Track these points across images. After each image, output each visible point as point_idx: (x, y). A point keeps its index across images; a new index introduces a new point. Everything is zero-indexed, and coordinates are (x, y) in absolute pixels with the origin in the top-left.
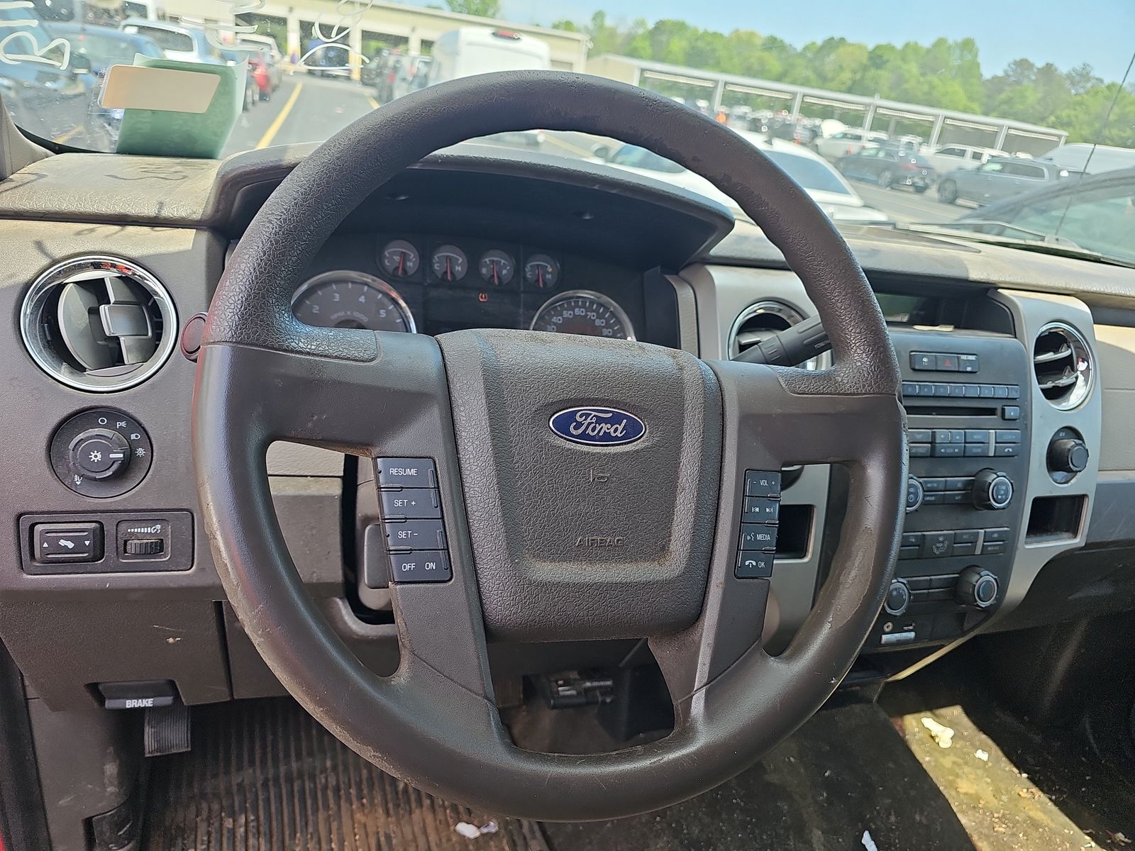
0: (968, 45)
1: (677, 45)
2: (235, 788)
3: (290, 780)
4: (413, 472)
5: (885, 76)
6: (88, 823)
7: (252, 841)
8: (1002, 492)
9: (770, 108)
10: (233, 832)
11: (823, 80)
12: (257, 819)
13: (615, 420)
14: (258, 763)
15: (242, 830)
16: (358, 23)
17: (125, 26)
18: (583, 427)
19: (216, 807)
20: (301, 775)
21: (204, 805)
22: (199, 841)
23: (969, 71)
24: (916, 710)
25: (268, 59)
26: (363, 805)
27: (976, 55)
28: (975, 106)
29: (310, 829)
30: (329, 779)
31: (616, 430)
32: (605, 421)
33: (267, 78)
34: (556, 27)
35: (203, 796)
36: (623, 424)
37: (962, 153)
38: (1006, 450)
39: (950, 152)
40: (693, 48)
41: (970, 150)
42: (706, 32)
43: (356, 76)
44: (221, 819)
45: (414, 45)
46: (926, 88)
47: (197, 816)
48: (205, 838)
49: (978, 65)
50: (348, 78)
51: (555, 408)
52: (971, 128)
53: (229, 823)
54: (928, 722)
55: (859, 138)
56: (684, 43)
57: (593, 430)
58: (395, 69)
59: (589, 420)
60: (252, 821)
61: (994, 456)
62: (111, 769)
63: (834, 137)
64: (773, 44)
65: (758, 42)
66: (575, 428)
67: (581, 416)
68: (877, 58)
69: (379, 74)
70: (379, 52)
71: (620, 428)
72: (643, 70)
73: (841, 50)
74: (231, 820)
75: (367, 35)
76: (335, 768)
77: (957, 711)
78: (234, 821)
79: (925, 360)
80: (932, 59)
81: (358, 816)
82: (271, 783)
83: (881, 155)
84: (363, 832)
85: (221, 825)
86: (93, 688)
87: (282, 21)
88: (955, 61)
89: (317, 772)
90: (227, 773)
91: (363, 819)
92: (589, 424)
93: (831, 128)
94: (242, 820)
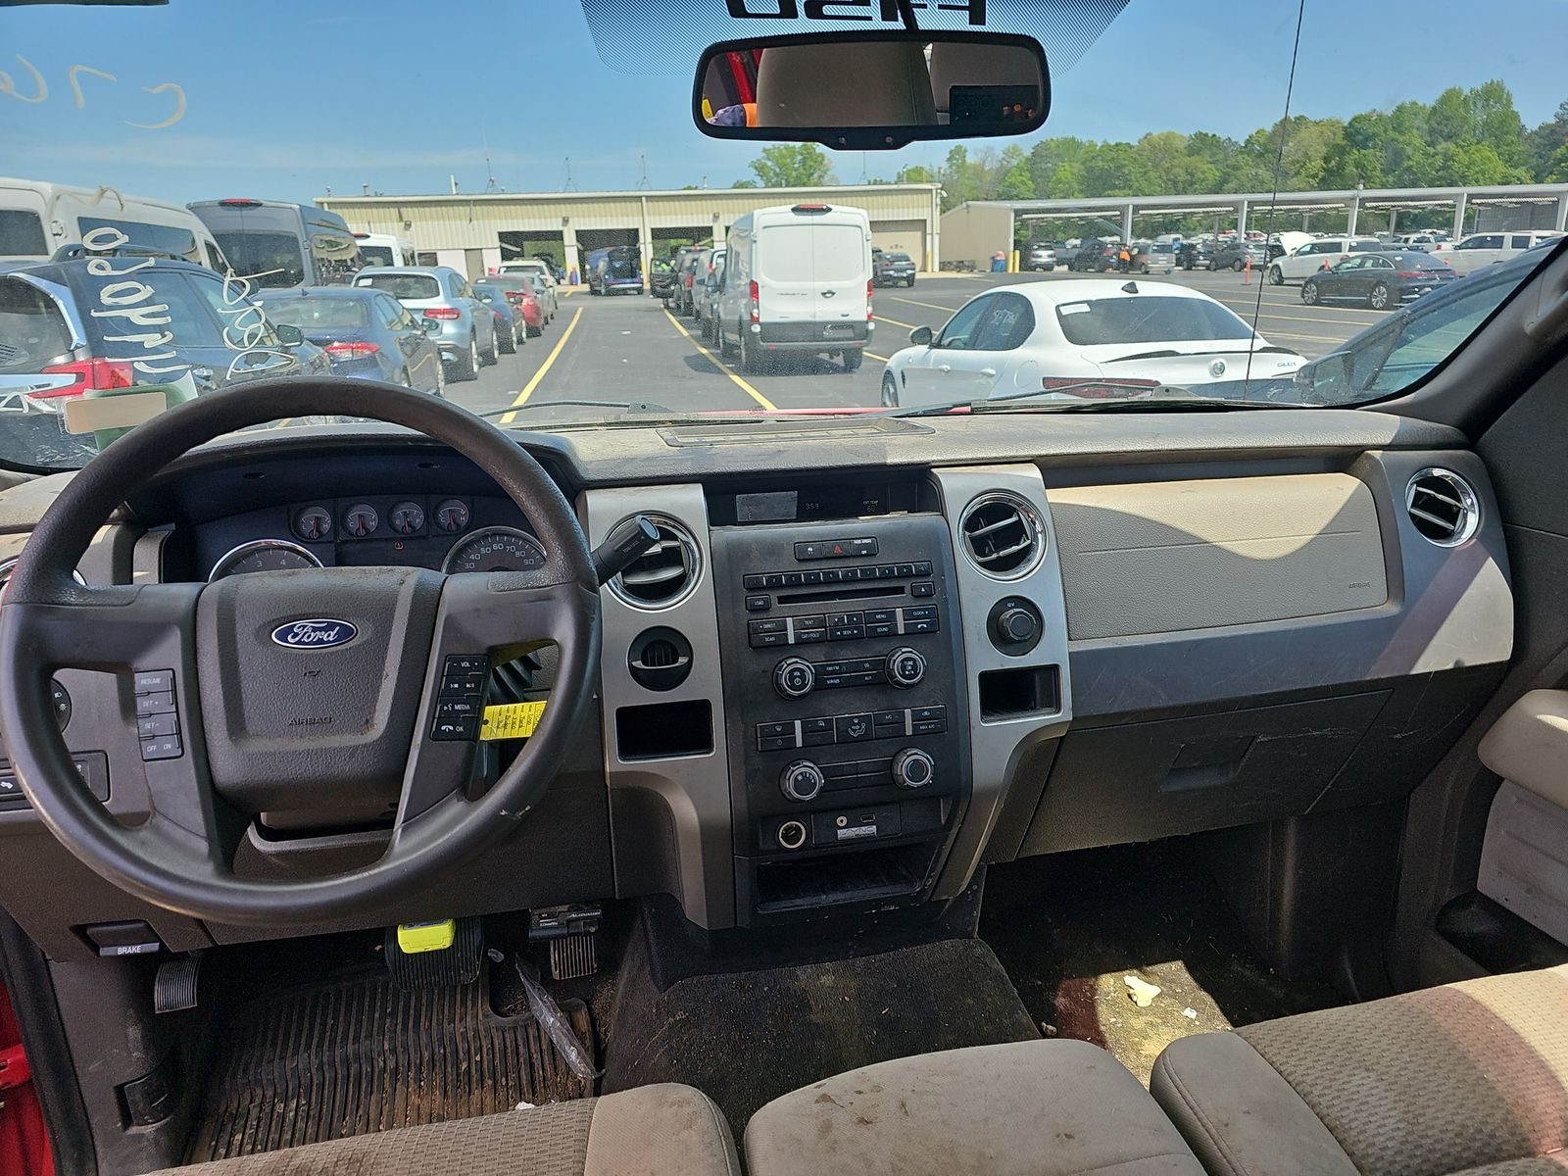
0: (1493, 94)
1: (1068, 171)
2: (289, 1074)
3: (347, 1063)
4: (158, 681)
5: (1374, 157)
6: (120, 1090)
7: (300, 1124)
8: (910, 668)
9: (1209, 229)
10: (283, 1116)
11: (1282, 177)
12: (309, 1104)
13: (330, 627)
14: (314, 1047)
15: (292, 1114)
16: (646, 221)
17: (359, 279)
18: (300, 636)
19: (269, 1093)
20: (358, 1058)
21: (259, 1092)
22: (248, 1126)
23: (1502, 128)
24: (1119, 967)
25: (537, 286)
26: (420, 1086)
27: (1509, 103)
28: (1521, 172)
29: (360, 1112)
30: (388, 1062)
31: (329, 636)
32: (321, 629)
33: (536, 309)
34: (900, 180)
35: (259, 1082)
36: (336, 631)
37: (1497, 243)
38: (919, 626)
39: (1481, 243)
40: (1090, 170)
41: (1508, 236)
42: (1106, 145)
43: (647, 286)
44: (274, 1105)
45: (718, 233)
46: (1439, 161)
47: (251, 1103)
48: (255, 1123)
49: (1515, 116)
50: (640, 291)
51: (277, 623)
52: (1516, 203)
53: (280, 1108)
54: (1132, 979)
55: (1337, 247)
56: (1077, 167)
57: (309, 637)
58: (692, 271)
59: (305, 630)
60: (303, 1105)
61: (905, 634)
62: (134, 1033)
63: (1299, 253)
64: (1204, 143)
65: (1181, 145)
66: (293, 637)
67: (299, 628)
68: (1356, 135)
69: (676, 281)
70: (675, 250)
71: (332, 634)
72: (1018, 213)
73: (1303, 134)
74: (282, 1105)
75: (657, 234)
76: (393, 1050)
77: (1176, 967)
78: (285, 1107)
79: (810, 549)
80: (1444, 120)
81: (413, 1098)
82: (326, 1067)
83: (1369, 264)
84: (415, 1113)
85: (273, 1110)
86: (80, 930)
87: (558, 236)
88: (1479, 116)
89: (375, 1055)
90: (282, 1058)
91: (417, 1101)
92: (305, 633)
93: (1293, 241)
94: (293, 1105)
